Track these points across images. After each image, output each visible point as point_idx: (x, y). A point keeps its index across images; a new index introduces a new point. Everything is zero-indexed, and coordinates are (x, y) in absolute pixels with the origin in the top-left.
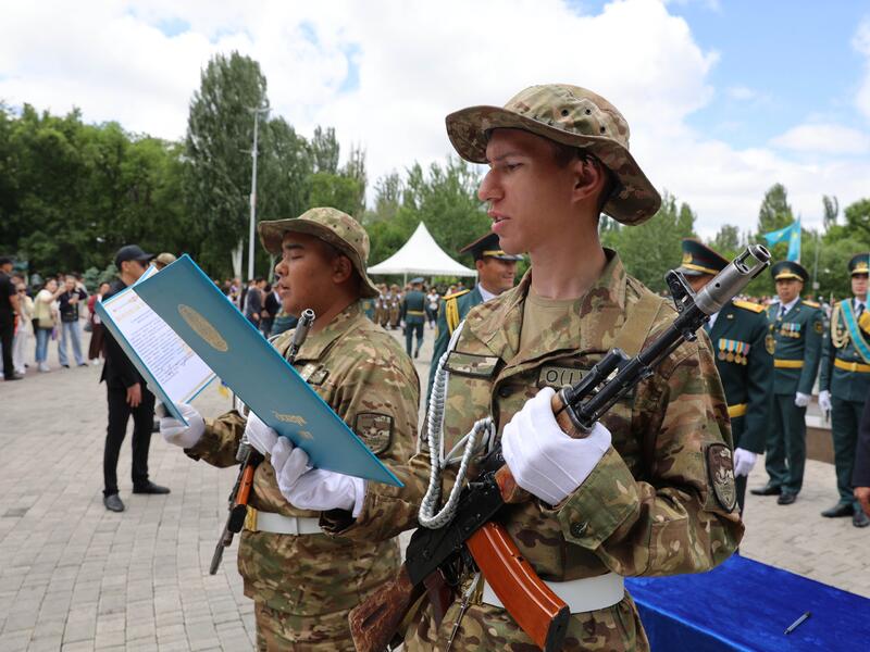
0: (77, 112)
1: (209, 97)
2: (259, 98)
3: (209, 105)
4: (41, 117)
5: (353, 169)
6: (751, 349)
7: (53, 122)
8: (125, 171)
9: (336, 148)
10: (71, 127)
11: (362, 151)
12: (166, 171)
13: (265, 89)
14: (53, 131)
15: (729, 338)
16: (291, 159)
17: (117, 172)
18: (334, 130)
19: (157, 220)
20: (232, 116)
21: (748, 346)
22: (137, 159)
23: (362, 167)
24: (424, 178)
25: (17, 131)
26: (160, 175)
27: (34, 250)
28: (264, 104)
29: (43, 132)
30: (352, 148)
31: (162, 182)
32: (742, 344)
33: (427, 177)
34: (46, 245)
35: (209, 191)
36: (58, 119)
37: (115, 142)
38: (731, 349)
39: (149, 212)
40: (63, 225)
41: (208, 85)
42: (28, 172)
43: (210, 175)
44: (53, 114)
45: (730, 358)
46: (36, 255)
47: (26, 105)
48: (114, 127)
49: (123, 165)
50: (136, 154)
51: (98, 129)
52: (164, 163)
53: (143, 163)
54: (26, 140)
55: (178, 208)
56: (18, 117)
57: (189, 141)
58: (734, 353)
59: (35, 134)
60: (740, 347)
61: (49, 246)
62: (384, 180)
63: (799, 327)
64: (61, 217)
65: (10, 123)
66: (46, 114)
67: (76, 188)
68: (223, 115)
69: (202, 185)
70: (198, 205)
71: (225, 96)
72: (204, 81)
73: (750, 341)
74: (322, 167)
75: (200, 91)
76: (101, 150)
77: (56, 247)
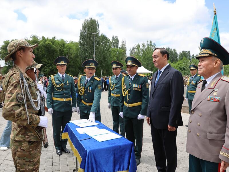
0: (55, 37)
1: (84, 31)
2: (97, 30)
3: (84, 33)
4: (46, 39)
5: (123, 46)
6: (142, 87)
7: (49, 40)
8: (65, 51)
9: (118, 41)
10: (53, 41)
11: (125, 41)
12: (75, 50)
13: (98, 28)
14: (49, 42)
15: (136, 84)
16: (106, 45)
17: (63, 51)
18: (117, 37)
19: (73, 62)
20: (90, 35)
21: (141, 86)
22: (68, 48)
23: (125, 45)
24: (140, 47)
25: (41, 43)
26: (74, 51)
27: (45, 71)
28: (98, 31)
29: (47, 42)
30: (122, 41)
31: (74, 53)
32: (139, 85)
33: (141, 47)
34: (47, 70)
35: (85, 54)
36: (50, 39)
37: (63, 44)
38: (136, 87)
39: (71, 60)
40: (51, 65)
41: (84, 28)
42: (43, 53)
43: (85, 50)
44: (49, 38)
45: (136, 89)
46: (45, 72)
47: (43, 37)
48: (62, 40)
49: (65, 49)
50: (68, 46)
51: (59, 41)
52: (74, 48)
53: (70, 48)
54: (43, 45)
55: (78, 59)
56: (41, 40)
57: (80, 42)
58: (137, 88)
59: (45, 43)
60: (139, 86)
61: (48, 70)
62: (132, 48)
63: (195, 82)
64: (50, 63)
65: (39, 41)
66: (47, 38)
67: (54, 56)
68: (88, 35)
69: (83, 53)
70: (82, 58)
71: (88, 30)
72: (83, 27)
73: (141, 84)
74: (115, 47)
75: (82, 29)
76: (59, 46)
77: (50, 70)
